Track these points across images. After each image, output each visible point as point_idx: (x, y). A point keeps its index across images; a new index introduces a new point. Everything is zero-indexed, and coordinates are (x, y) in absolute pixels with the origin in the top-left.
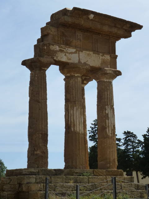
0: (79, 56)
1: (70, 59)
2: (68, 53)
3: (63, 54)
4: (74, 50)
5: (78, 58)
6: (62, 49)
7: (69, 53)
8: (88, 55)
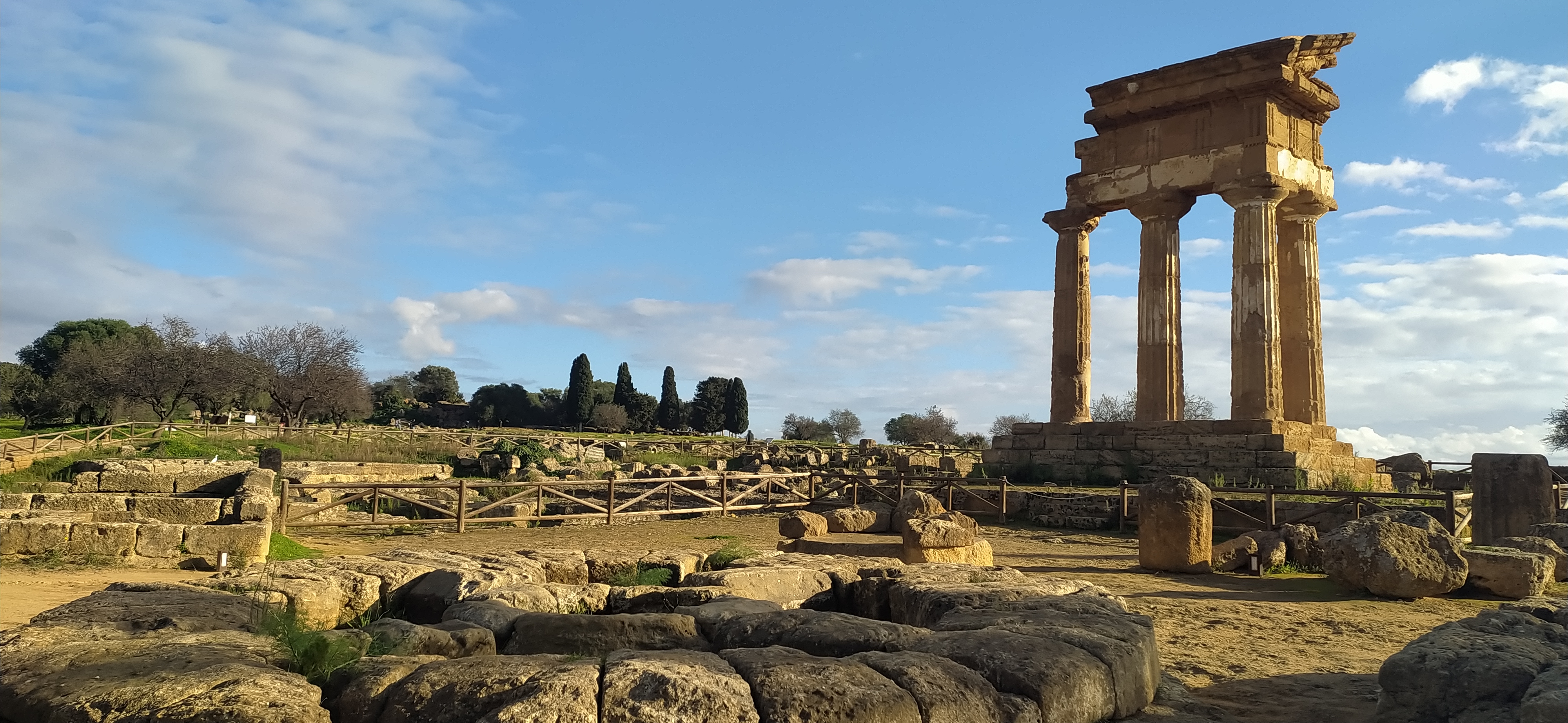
0: (1149, 177)
1: (1126, 191)
2: (1119, 179)
3: (1109, 187)
4: (1135, 169)
5: (1147, 182)
6: (1107, 176)
7: (1124, 179)
8: (1175, 165)
